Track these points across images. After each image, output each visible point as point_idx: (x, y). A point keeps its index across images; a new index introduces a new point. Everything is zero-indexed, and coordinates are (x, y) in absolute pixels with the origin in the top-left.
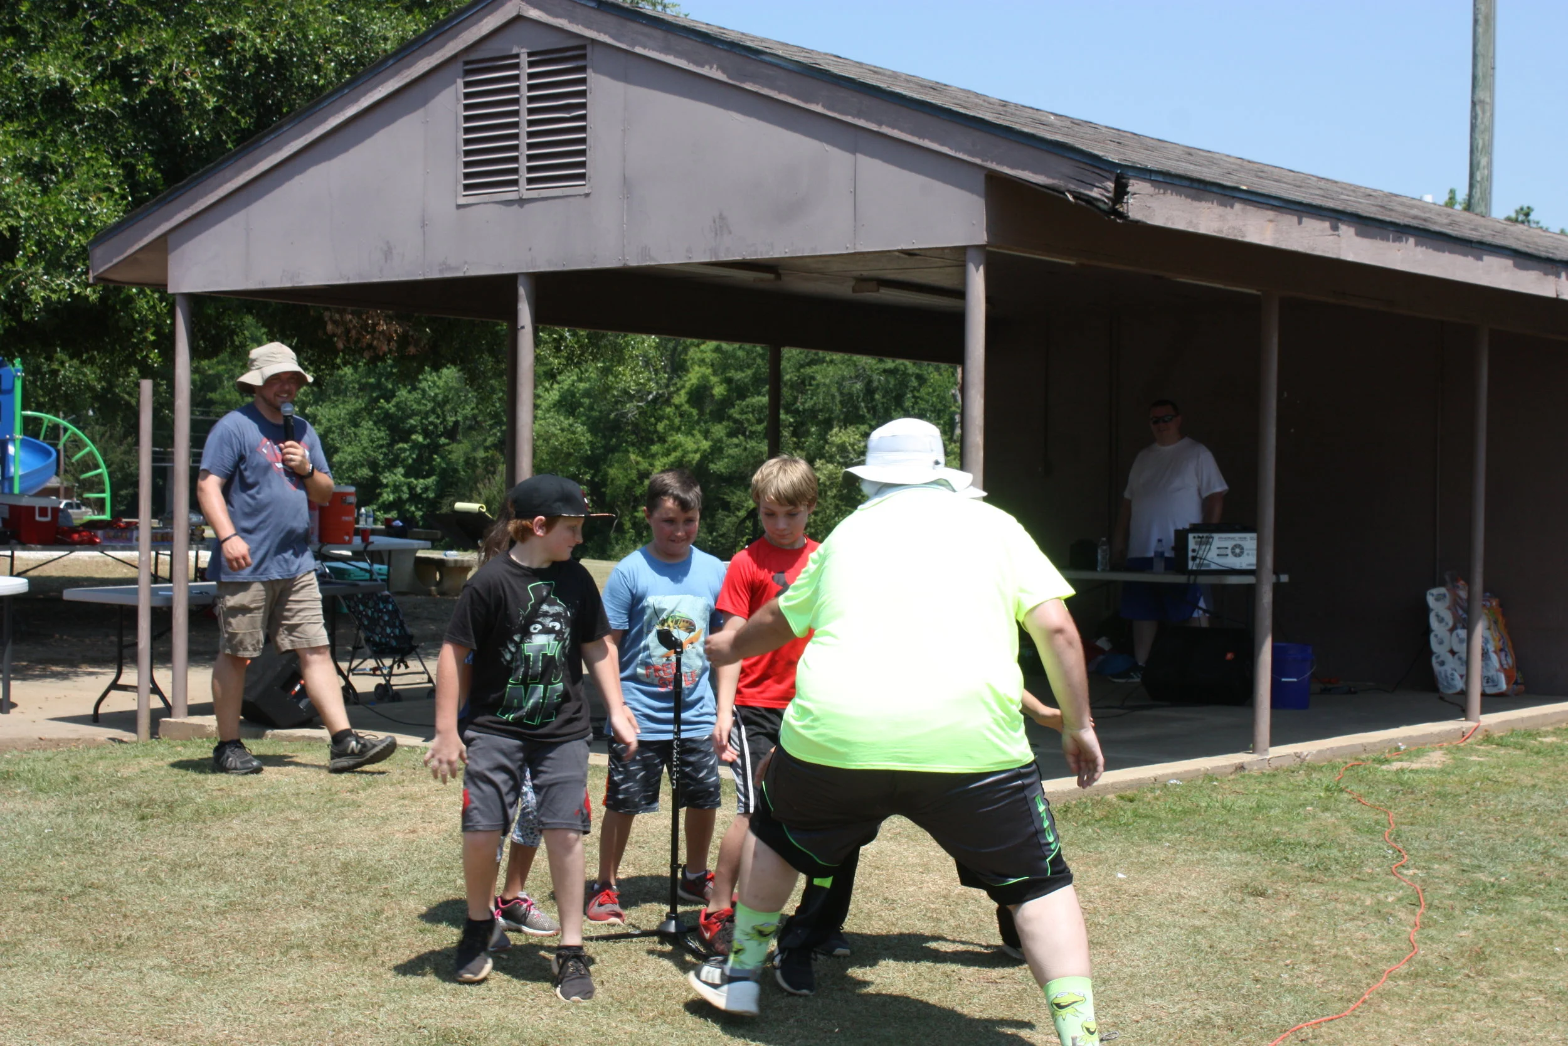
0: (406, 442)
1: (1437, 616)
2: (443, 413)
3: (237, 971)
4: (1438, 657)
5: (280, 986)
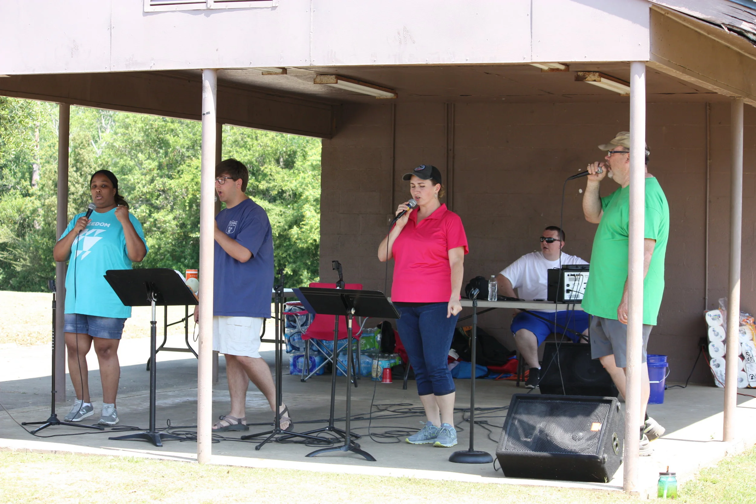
1: (713, 331)
4: (714, 362)
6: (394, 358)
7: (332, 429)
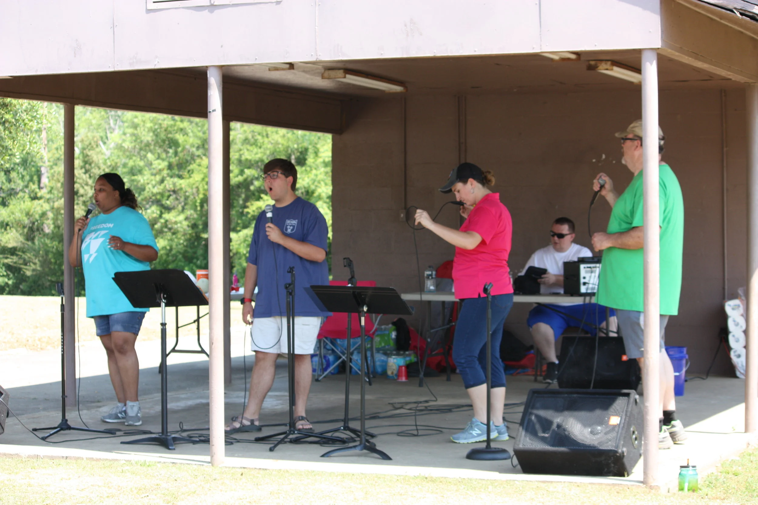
1: (734, 321)
4: (735, 352)
6: (409, 355)
7: (347, 428)
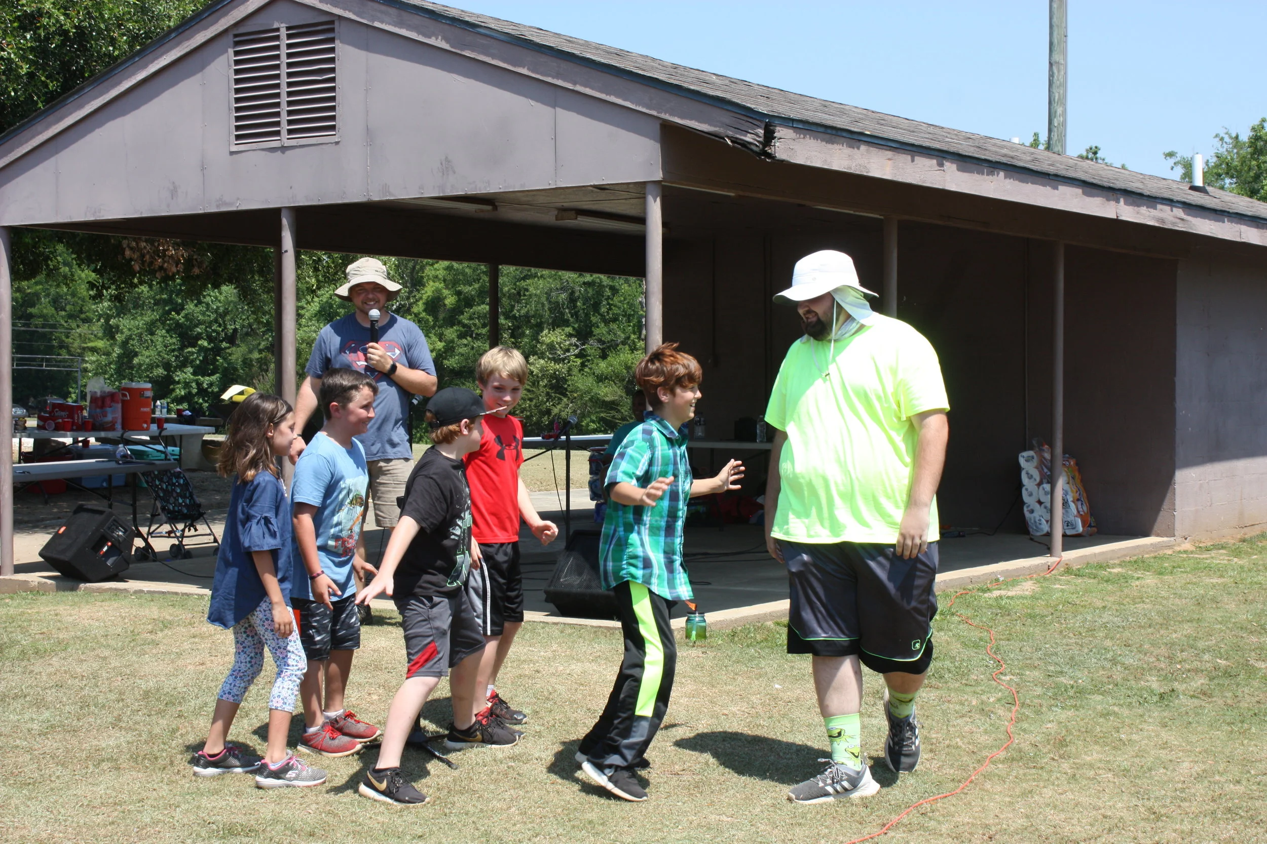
0: (194, 346)
1: (1027, 473)
2: (224, 322)
3: (57, 781)
4: (1028, 506)
5: (94, 793)
